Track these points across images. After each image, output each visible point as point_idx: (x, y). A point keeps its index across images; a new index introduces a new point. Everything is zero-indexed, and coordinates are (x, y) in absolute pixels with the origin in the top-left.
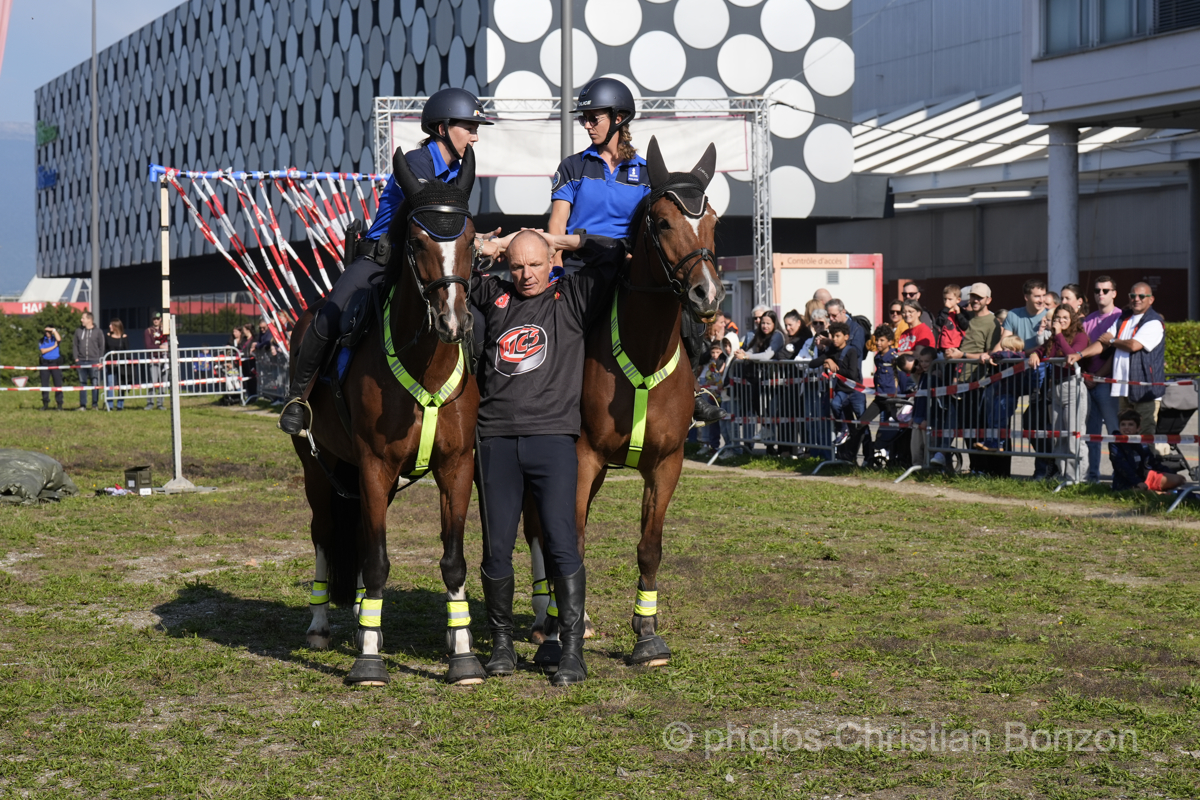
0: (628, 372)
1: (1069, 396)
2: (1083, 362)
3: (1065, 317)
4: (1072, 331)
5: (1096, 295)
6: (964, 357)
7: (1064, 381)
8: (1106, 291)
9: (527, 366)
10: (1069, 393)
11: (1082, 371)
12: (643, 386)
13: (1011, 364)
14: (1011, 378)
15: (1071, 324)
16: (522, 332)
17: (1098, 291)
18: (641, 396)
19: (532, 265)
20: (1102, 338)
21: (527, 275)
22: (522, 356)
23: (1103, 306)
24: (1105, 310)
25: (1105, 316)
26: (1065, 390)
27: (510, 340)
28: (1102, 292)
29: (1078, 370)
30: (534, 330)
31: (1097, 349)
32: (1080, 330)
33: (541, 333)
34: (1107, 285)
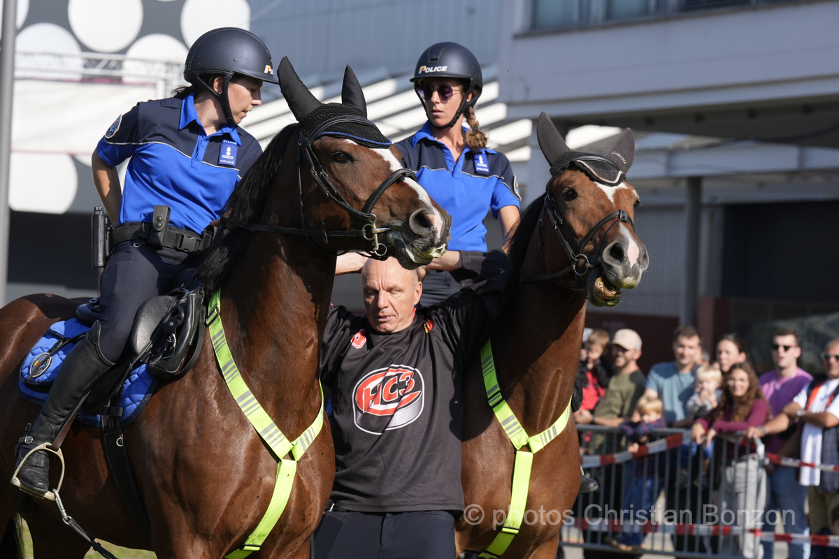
0: (508, 428)
1: (746, 482)
2: (766, 439)
3: (742, 380)
4: (749, 398)
5: (774, 353)
6: (593, 423)
7: (740, 461)
8: (786, 348)
9: (402, 419)
10: (746, 478)
11: (766, 450)
12: (527, 448)
13: (662, 436)
14: (662, 454)
15: (749, 389)
16: (389, 374)
17: (776, 347)
18: (524, 463)
19: (390, 290)
20: (788, 409)
21: (382, 303)
22: (394, 405)
23: (782, 368)
24: (785, 372)
25: (784, 380)
26: (740, 474)
27: (371, 386)
28: (781, 350)
29: (761, 449)
30: (407, 373)
31: (781, 424)
32: (758, 396)
33: (415, 375)
34: (788, 340)
